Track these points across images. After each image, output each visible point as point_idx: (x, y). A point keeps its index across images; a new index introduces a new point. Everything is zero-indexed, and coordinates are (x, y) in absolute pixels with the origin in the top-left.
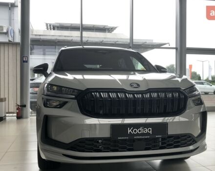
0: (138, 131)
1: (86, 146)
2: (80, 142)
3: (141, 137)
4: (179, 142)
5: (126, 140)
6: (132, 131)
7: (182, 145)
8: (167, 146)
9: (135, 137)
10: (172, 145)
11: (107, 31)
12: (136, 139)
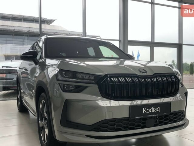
0: (150, 111)
1: (109, 126)
2: (103, 123)
3: (152, 116)
4: (176, 118)
5: (140, 119)
6: (146, 110)
7: (178, 120)
8: (169, 121)
9: (148, 116)
10: (172, 120)
11: (46, 23)
12: (148, 117)
